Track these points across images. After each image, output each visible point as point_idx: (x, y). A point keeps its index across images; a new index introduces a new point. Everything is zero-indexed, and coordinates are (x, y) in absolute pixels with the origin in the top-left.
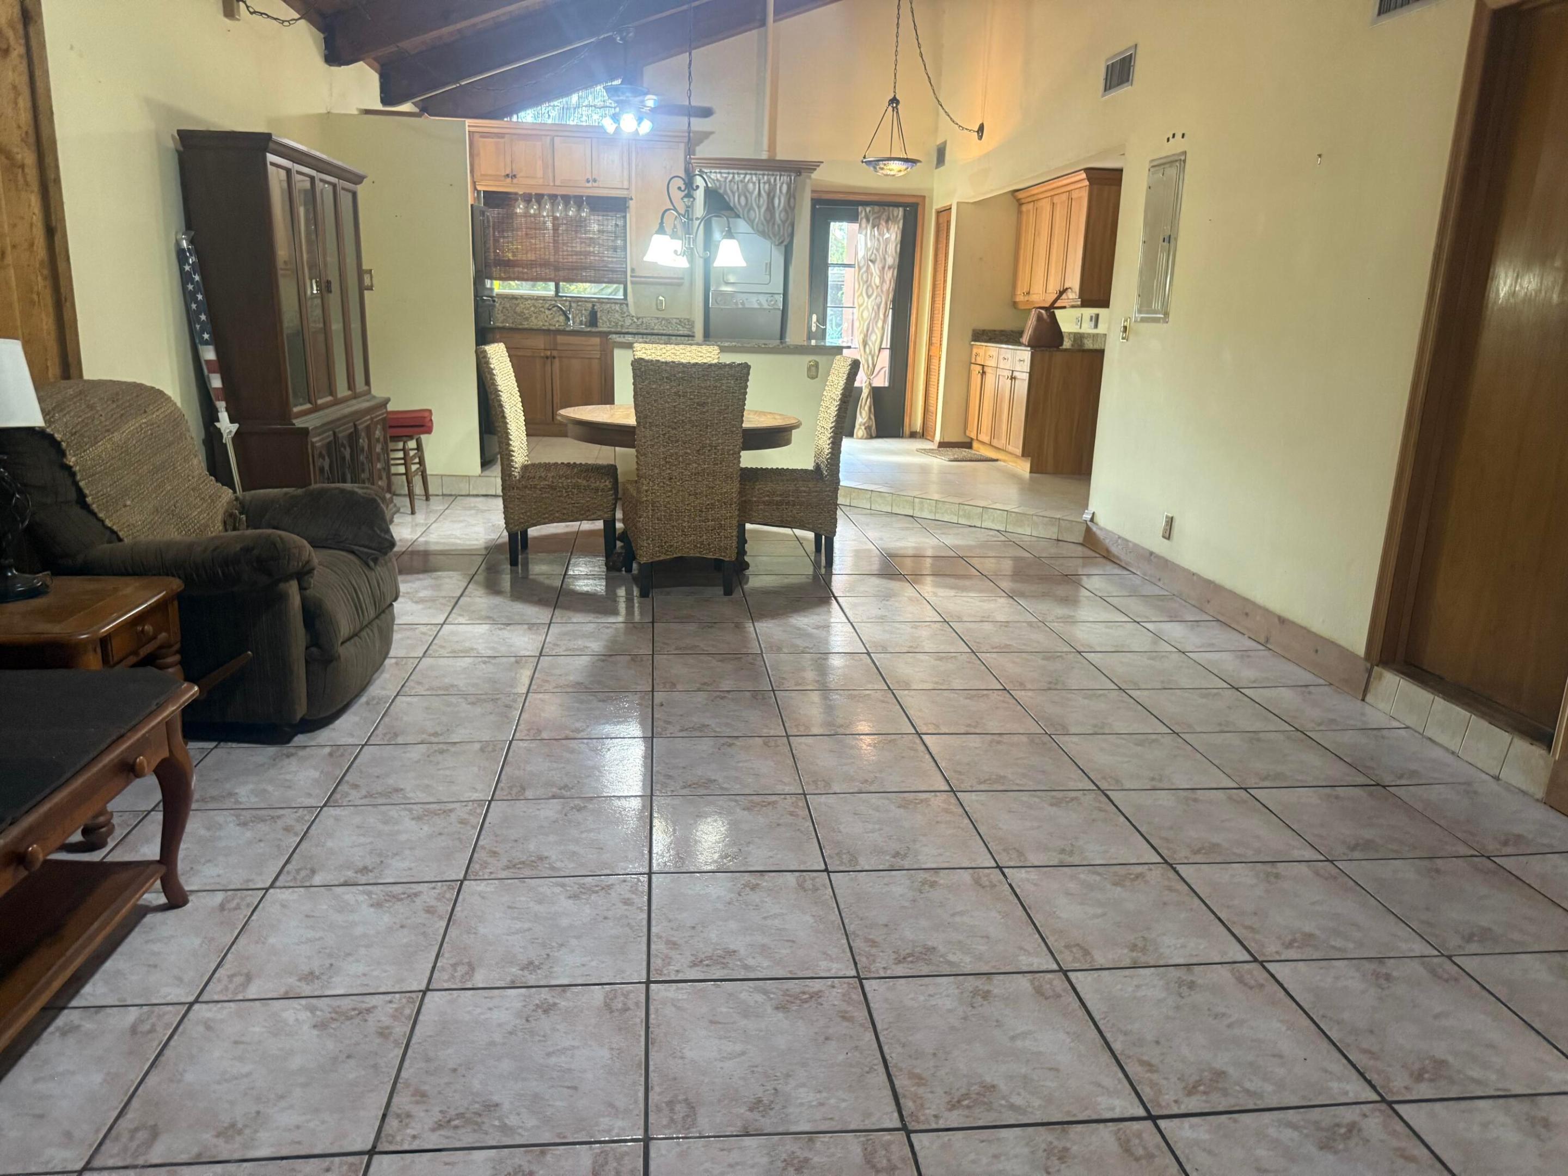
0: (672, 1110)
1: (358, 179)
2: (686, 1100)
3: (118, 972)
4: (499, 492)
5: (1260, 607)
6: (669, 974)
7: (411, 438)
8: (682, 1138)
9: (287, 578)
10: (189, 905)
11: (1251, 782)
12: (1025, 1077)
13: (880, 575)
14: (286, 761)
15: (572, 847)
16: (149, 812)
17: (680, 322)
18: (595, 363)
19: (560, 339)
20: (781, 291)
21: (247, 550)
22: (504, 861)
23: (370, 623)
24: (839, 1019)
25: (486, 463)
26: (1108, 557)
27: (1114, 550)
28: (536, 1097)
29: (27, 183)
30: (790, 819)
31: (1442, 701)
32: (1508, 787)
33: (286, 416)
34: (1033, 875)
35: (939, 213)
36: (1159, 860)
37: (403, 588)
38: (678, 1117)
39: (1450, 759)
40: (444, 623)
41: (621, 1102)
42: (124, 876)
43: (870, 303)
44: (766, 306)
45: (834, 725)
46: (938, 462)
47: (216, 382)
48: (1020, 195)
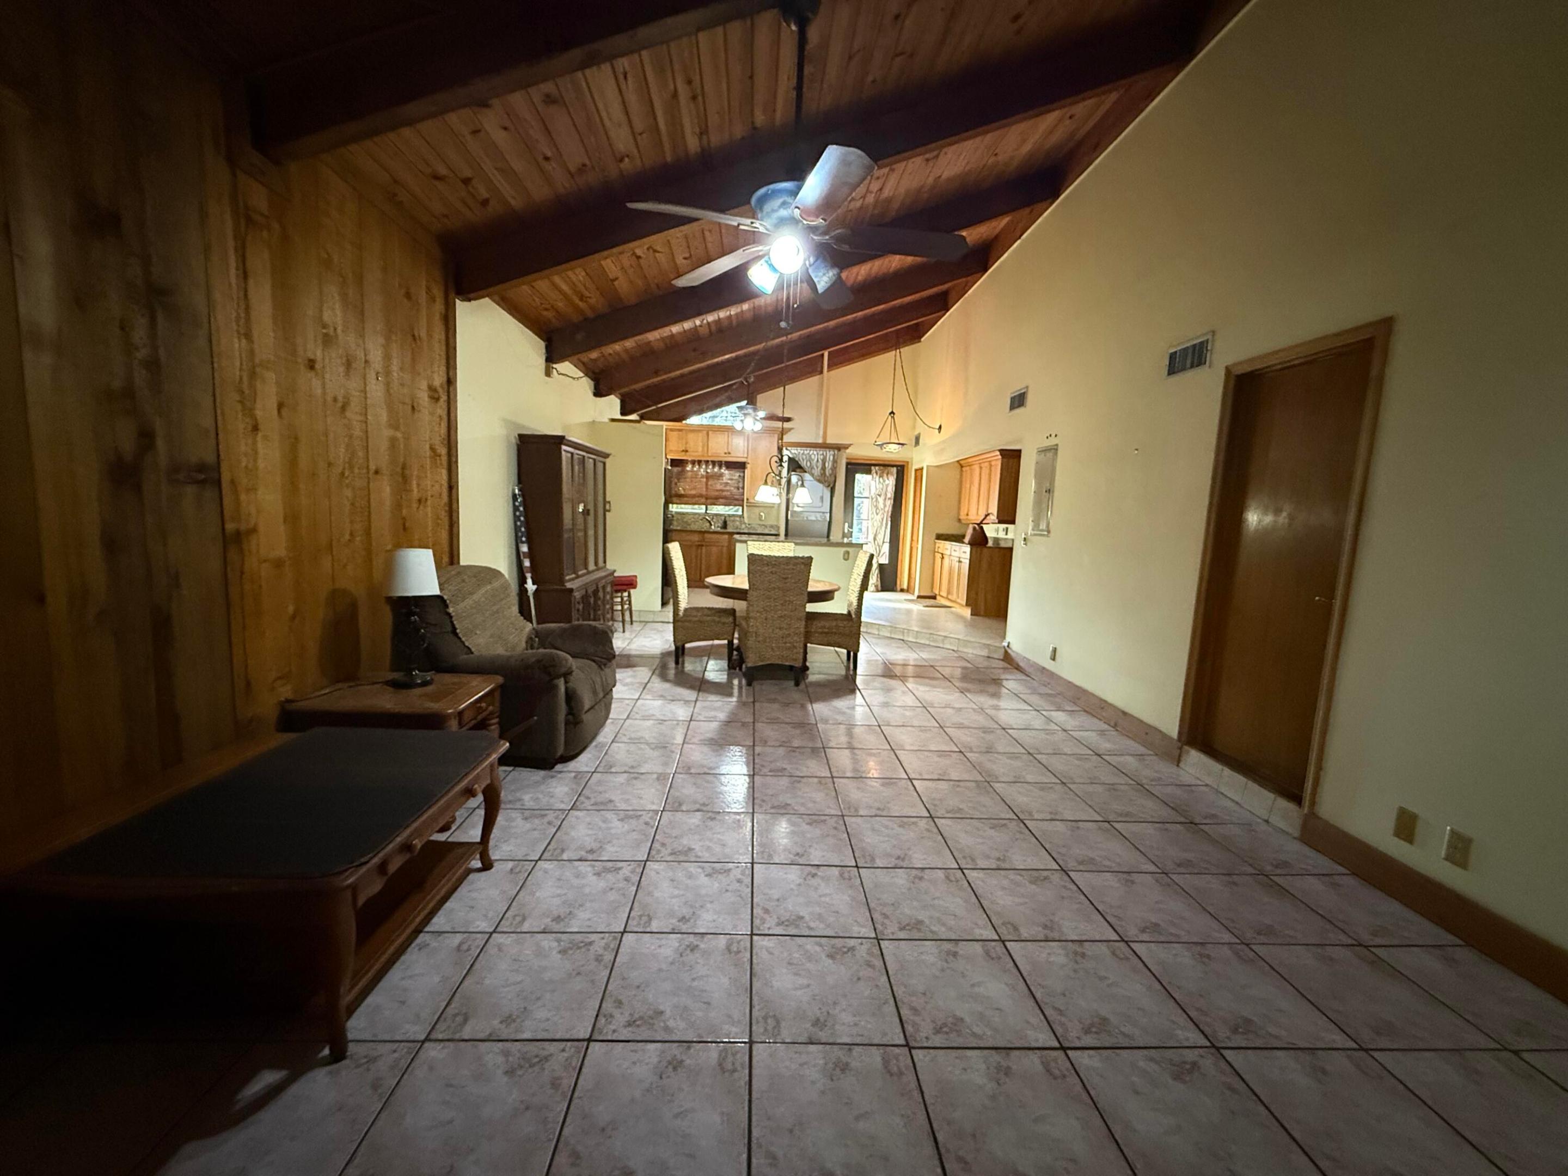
0: (766, 1022)
1: (607, 456)
2: (775, 1016)
3: (452, 910)
4: (671, 620)
5: (1111, 705)
6: (764, 930)
7: (625, 591)
8: (773, 1043)
9: (558, 677)
10: (493, 870)
11: (1111, 818)
12: (981, 1013)
13: (883, 676)
14: (550, 780)
15: (707, 843)
16: (475, 809)
17: (772, 526)
18: (725, 549)
19: (707, 536)
20: (828, 511)
21: (539, 661)
22: (669, 851)
23: (600, 700)
24: (865, 967)
25: (664, 604)
26: (1018, 668)
27: (1021, 664)
28: (686, 1008)
29: (441, 464)
30: (835, 832)
31: (1229, 770)
32: (1276, 829)
33: (562, 582)
34: (981, 874)
35: (916, 470)
36: (1059, 868)
37: (618, 676)
38: (770, 1028)
39: (1236, 808)
40: (639, 699)
41: (736, 1015)
42: (460, 851)
43: (879, 517)
44: (819, 519)
45: (859, 771)
46: (918, 608)
47: (527, 563)
48: (962, 462)
